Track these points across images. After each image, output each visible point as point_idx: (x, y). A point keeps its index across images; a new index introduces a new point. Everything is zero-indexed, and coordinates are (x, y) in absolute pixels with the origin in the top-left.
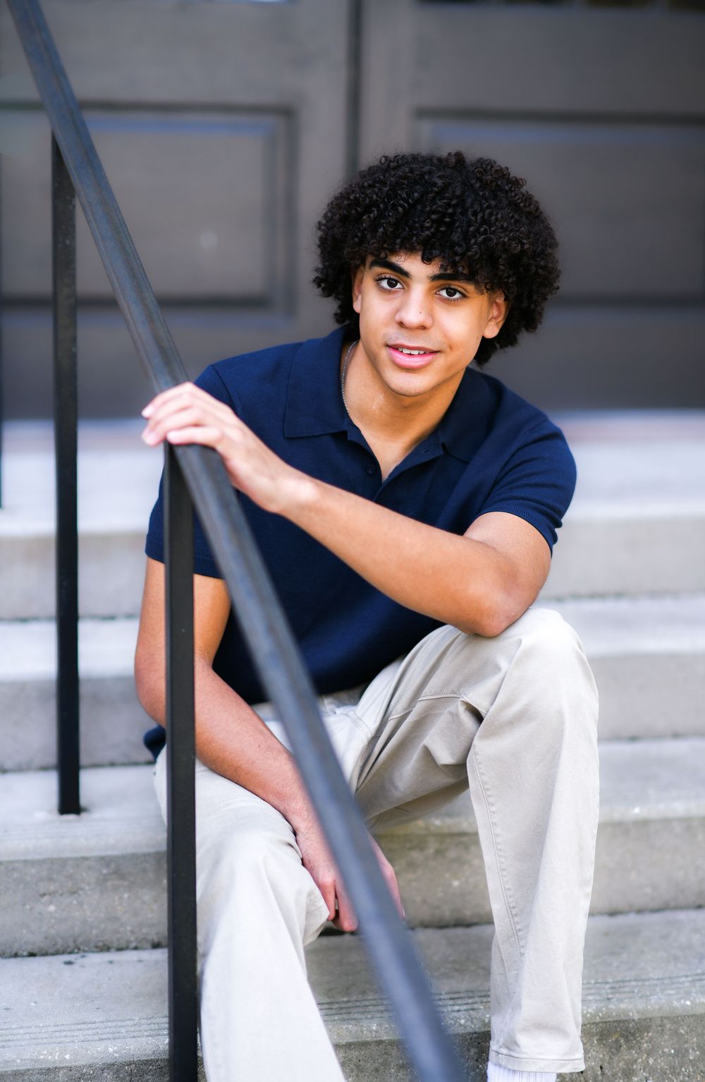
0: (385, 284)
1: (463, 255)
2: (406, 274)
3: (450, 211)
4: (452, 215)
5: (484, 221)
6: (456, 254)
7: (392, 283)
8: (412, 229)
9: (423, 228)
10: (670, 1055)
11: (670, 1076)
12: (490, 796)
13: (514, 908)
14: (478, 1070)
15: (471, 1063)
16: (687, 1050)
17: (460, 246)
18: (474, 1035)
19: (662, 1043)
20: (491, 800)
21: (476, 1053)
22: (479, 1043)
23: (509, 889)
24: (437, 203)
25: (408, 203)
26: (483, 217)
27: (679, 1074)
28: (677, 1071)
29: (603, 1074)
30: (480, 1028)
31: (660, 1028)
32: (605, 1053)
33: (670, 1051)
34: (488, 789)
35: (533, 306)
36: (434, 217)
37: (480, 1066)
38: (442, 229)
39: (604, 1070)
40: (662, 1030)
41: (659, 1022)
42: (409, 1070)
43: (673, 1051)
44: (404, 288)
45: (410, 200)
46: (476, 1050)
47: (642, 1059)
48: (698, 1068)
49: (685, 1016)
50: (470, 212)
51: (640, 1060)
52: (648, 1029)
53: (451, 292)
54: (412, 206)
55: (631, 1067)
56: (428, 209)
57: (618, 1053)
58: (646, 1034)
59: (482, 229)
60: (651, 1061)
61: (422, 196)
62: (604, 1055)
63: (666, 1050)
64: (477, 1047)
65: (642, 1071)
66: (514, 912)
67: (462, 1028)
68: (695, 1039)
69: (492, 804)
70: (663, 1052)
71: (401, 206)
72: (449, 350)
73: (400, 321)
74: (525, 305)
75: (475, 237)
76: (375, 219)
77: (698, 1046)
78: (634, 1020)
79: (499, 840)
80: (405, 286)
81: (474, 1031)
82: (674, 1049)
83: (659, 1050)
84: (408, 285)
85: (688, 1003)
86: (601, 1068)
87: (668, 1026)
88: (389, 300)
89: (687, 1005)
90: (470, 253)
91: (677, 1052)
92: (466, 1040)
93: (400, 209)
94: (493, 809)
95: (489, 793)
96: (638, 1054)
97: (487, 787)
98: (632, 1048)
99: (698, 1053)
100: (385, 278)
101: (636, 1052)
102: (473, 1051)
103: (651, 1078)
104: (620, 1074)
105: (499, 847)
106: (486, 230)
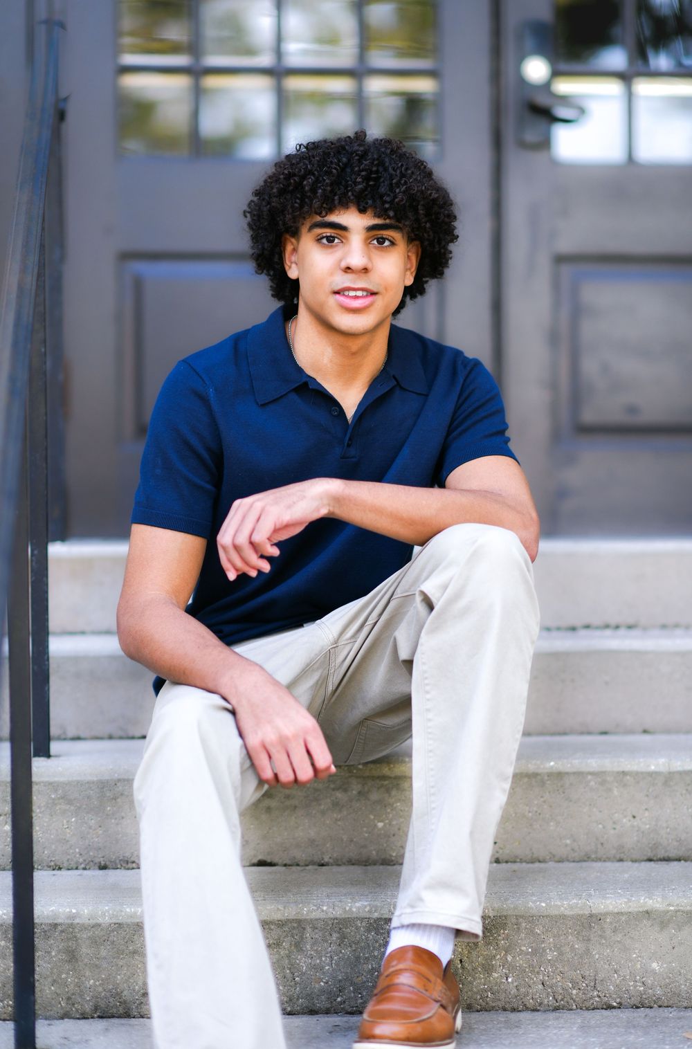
0: (324, 241)
1: (391, 202)
2: (344, 228)
3: (374, 169)
4: (377, 172)
5: (403, 176)
6: (386, 202)
7: (330, 239)
8: (346, 187)
9: (355, 183)
10: (528, 953)
11: (530, 974)
12: (427, 685)
13: (433, 787)
14: (341, 955)
15: (334, 947)
16: (544, 950)
17: (389, 195)
18: (335, 921)
19: (519, 941)
20: (428, 688)
21: (338, 938)
22: (340, 929)
23: (432, 770)
24: (363, 163)
25: (339, 166)
26: (401, 172)
27: (538, 973)
28: (536, 971)
29: (463, 967)
30: (340, 914)
31: (515, 926)
32: (463, 947)
33: (527, 949)
34: (426, 678)
35: (443, 251)
36: (363, 173)
37: (343, 951)
38: (371, 183)
39: (463, 963)
40: (518, 928)
41: (514, 921)
42: (275, 950)
43: (530, 950)
44: (342, 242)
45: (341, 164)
46: (338, 935)
47: (500, 955)
48: (557, 968)
49: (540, 916)
50: (390, 169)
51: (499, 956)
52: (504, 926)
53: (381, 241)
54: (343, 170)
55: (490, 963)
56: (356, 169)
57: (476, 948)
58: (502, 931)
59: (403, 182)
60: (509, 958)
61: (349, 160)
62: (462, 949)
63: (524, 948)
64: (339, 933)
65: (501, 968)
66: (432, 790)
67: (324, 913)
68: (551, 940)
69: (427, 692)
70: (520, 950)
71: (335, 169)
72: (384, 291)
73: (346, 266)
74: (437, 249)
75: (398, 187)
76: (313, 183)
77: (555, 947)
78: (490, 917)
79: (430, 724)
80: (343, 240)
81: (335, 917)
82: (531, 947)
83: (516, 947)
84: (346, 238)
85: (544, 905)
86: (461, 961)
87: (524, 925)
88: (331, 253)
89: (543, 906)
90: (397, 200)
91: (535, 952)
92: (328, 925)
93: (334, 171)
94: (428, 696)
95: (426, 681)
96: (495, 950)
97: (426, 675)
98: (489, 944)
99: (555, 953)
100: (323, 237)
101: (494, 948)
102: (335, 935)
103: (511, 975)
104: (480, 969)
105: (430, 730)
106: (406, 181)
